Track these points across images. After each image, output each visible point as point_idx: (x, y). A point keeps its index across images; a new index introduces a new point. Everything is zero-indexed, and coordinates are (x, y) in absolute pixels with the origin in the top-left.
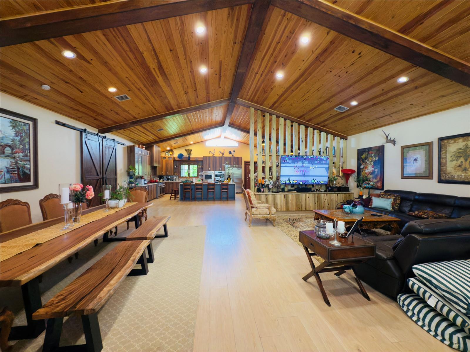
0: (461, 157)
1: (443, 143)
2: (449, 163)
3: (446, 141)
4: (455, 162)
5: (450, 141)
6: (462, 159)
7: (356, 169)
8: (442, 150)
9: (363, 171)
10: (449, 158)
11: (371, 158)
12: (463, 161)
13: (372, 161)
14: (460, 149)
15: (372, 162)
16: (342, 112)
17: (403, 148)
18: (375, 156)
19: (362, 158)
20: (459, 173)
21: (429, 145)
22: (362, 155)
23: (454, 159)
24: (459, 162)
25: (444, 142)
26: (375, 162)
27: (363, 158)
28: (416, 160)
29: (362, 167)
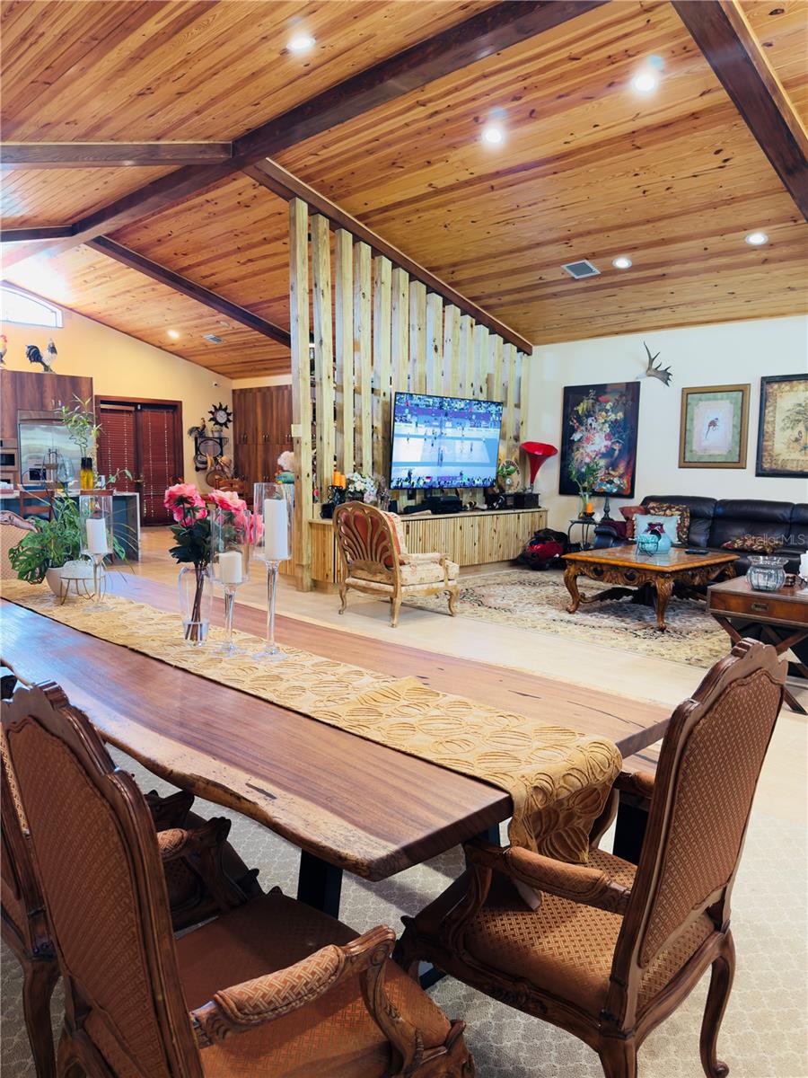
0: (799, 421)
1: (771, 391)
2: (778, 435)
3: (776, 386)
4: (789, 432)
5: (783, 385)
6: (801, 427)
7: (557, 444)
8: (768, 404)
9: (578, 449)
10: (779, 424)
11: (604, 413)
12: (803, 430)
13: (606, 422)
14: (800, 405)
15: (607, 425)
16: (577, 277)
17: (687, 393)
18: (614, 410)
19: (578, 411)
20: (796, 455)
21: (742, 391)
22: (578, 404)
23: (788, 425)
24: (796, 434)
25: (772, 388)
26: (614, 424)
27: (580, 412)
28: (713, 424)
29: (576, 437)
